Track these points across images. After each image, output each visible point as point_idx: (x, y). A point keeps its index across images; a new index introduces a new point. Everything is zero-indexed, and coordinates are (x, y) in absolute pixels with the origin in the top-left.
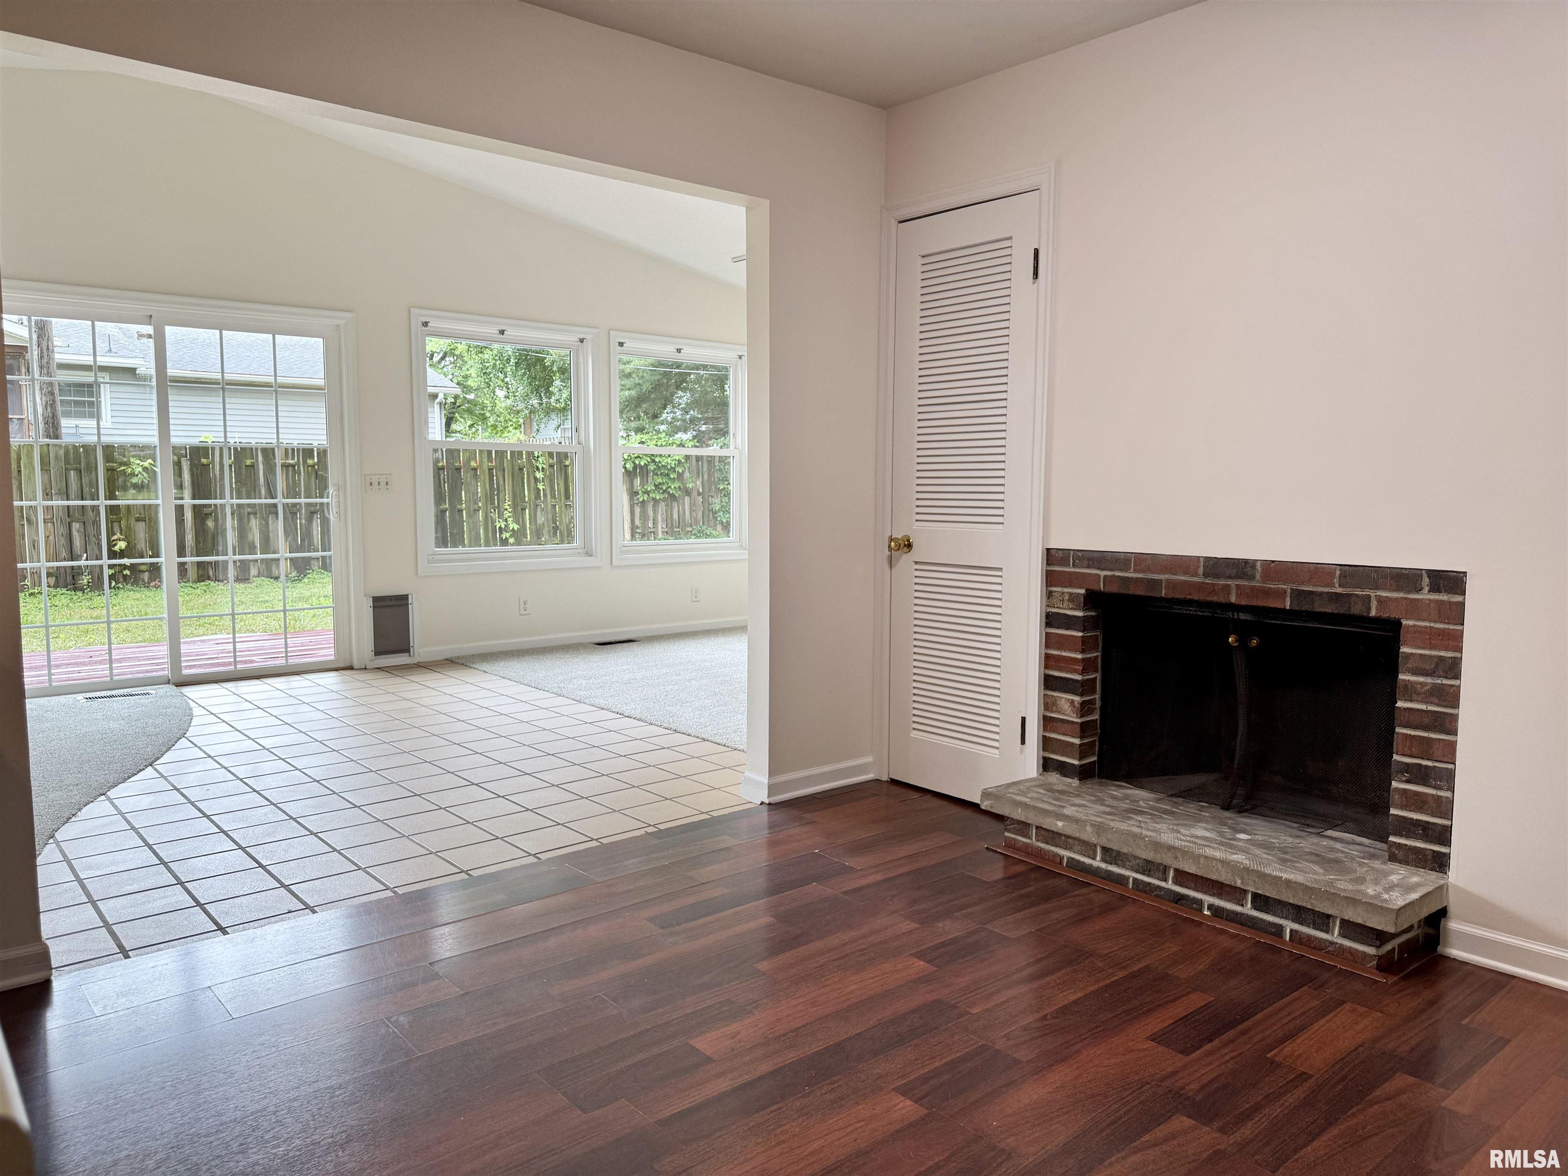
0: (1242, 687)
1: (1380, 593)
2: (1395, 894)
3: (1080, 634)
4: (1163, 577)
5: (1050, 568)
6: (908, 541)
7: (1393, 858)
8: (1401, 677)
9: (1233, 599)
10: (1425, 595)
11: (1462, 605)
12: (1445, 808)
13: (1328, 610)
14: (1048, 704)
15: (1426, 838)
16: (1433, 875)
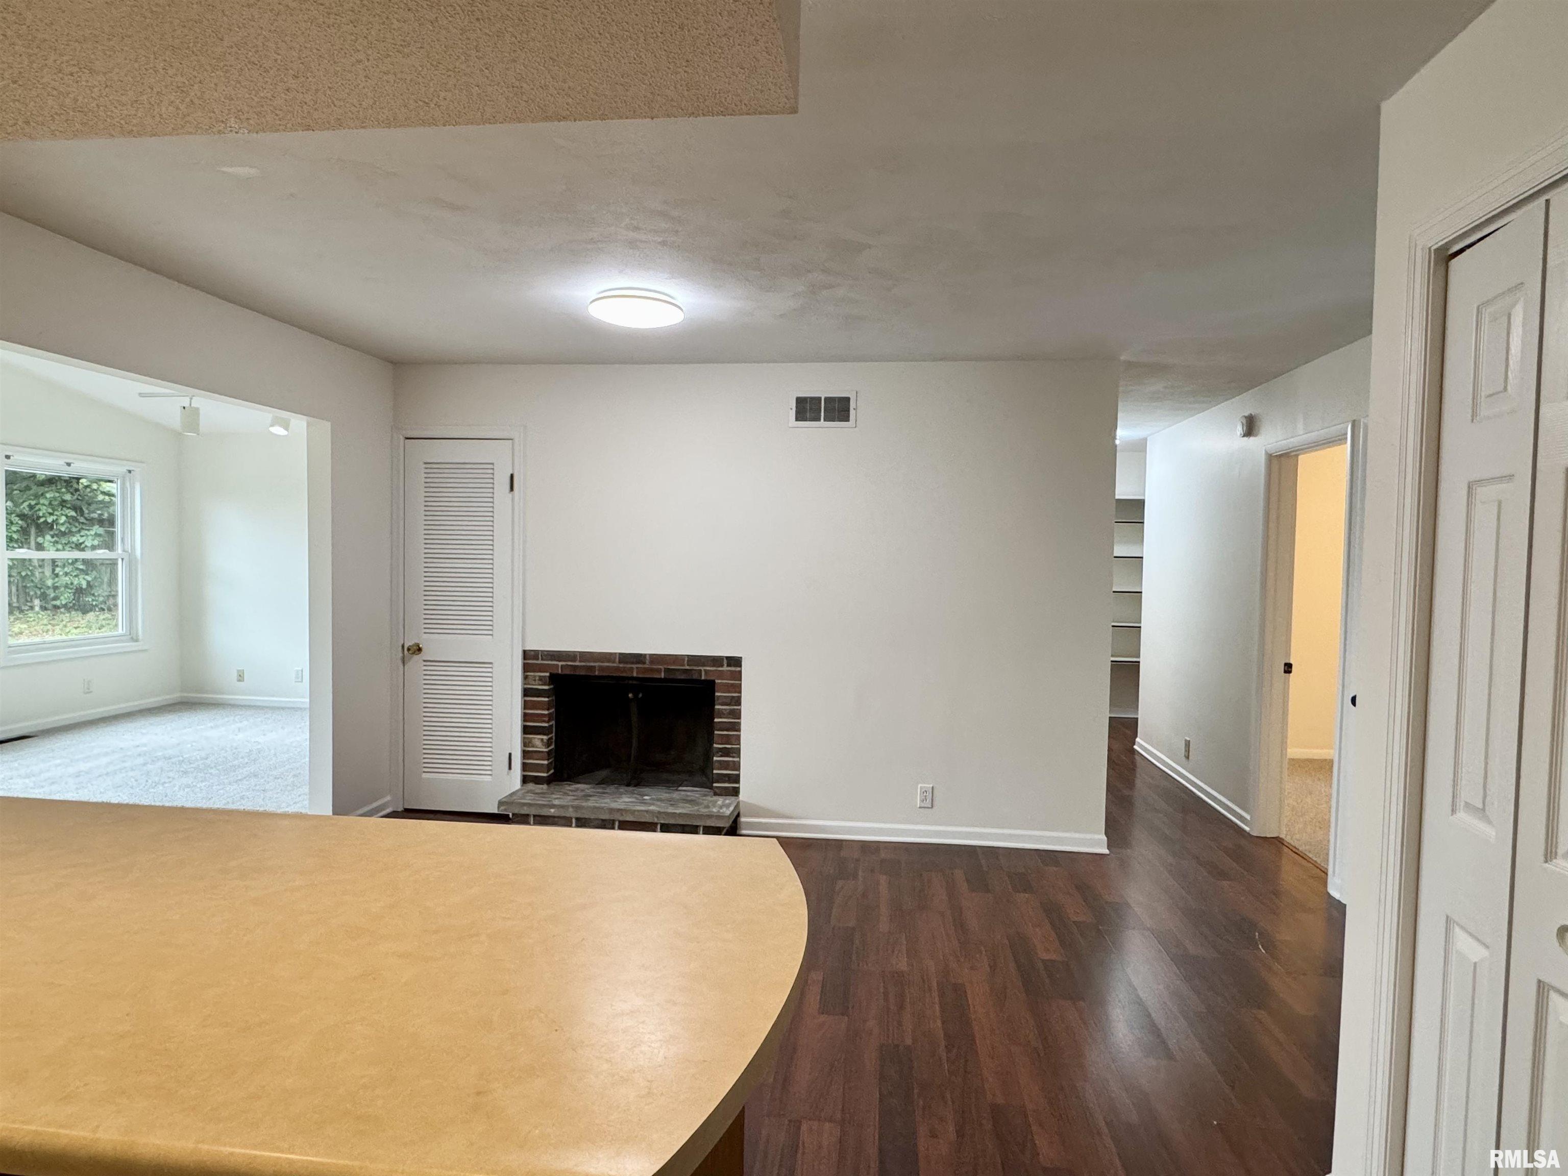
0: (634, 719)
1: (705, 668)
2: (724, 809)
3: (546, 699)
4: (596, 664)
5: (526, 661)
6: (419, 646)
7: (716, 794)
8: (717, 707)
9: (635, 675)
10: (725, 668)
11: (740, 672)
12: (737, 766)
13: (682, 677)
14: (525, 743)
15: (729, 782)
16: (733, 798)
